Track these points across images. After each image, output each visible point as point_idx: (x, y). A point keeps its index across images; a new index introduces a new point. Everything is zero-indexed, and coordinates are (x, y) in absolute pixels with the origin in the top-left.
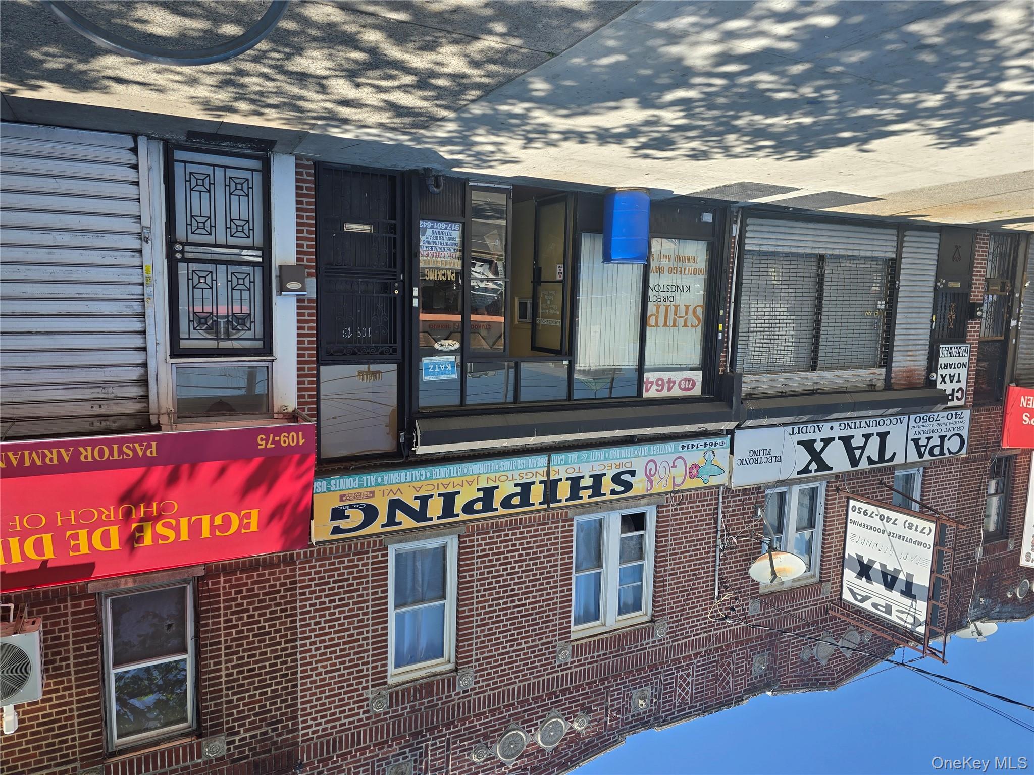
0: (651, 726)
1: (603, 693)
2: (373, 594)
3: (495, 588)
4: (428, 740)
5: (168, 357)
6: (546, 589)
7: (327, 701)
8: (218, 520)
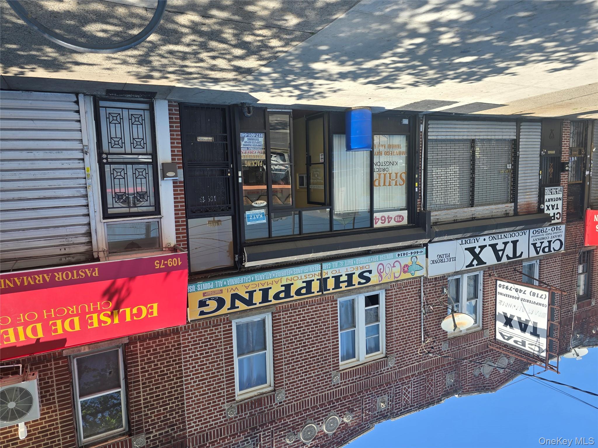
0: (389, 418)
1: (360, 400)
2: (225, 349)
3: (294, 342)
4: (261, 432)
5: (102, 219)
6: (324, 341)
7: (202, 412)
8: (135, 311)
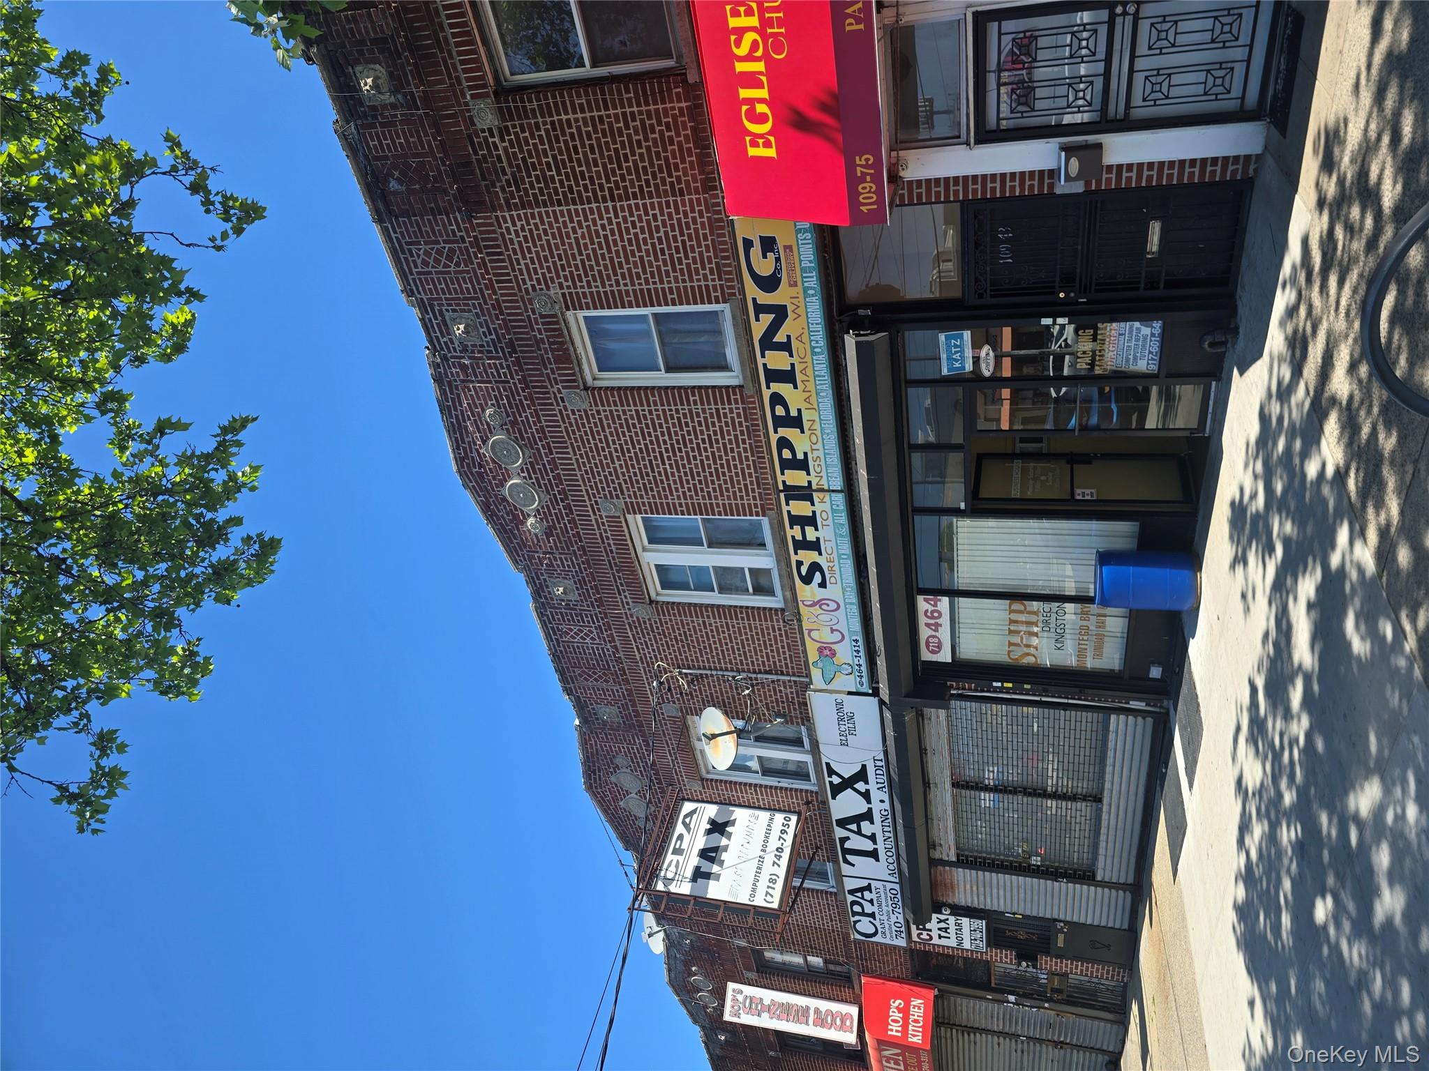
0: (535, 600)
1: (569, 549)
2: (671, 289)
3: (682, 430)
4: (506, 360)
5: (974, 9)
6: (683, 487)
7: (544, 242)
8: (761, 108)
